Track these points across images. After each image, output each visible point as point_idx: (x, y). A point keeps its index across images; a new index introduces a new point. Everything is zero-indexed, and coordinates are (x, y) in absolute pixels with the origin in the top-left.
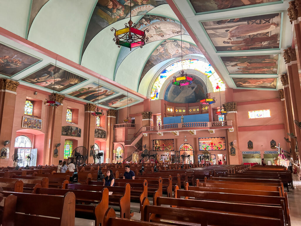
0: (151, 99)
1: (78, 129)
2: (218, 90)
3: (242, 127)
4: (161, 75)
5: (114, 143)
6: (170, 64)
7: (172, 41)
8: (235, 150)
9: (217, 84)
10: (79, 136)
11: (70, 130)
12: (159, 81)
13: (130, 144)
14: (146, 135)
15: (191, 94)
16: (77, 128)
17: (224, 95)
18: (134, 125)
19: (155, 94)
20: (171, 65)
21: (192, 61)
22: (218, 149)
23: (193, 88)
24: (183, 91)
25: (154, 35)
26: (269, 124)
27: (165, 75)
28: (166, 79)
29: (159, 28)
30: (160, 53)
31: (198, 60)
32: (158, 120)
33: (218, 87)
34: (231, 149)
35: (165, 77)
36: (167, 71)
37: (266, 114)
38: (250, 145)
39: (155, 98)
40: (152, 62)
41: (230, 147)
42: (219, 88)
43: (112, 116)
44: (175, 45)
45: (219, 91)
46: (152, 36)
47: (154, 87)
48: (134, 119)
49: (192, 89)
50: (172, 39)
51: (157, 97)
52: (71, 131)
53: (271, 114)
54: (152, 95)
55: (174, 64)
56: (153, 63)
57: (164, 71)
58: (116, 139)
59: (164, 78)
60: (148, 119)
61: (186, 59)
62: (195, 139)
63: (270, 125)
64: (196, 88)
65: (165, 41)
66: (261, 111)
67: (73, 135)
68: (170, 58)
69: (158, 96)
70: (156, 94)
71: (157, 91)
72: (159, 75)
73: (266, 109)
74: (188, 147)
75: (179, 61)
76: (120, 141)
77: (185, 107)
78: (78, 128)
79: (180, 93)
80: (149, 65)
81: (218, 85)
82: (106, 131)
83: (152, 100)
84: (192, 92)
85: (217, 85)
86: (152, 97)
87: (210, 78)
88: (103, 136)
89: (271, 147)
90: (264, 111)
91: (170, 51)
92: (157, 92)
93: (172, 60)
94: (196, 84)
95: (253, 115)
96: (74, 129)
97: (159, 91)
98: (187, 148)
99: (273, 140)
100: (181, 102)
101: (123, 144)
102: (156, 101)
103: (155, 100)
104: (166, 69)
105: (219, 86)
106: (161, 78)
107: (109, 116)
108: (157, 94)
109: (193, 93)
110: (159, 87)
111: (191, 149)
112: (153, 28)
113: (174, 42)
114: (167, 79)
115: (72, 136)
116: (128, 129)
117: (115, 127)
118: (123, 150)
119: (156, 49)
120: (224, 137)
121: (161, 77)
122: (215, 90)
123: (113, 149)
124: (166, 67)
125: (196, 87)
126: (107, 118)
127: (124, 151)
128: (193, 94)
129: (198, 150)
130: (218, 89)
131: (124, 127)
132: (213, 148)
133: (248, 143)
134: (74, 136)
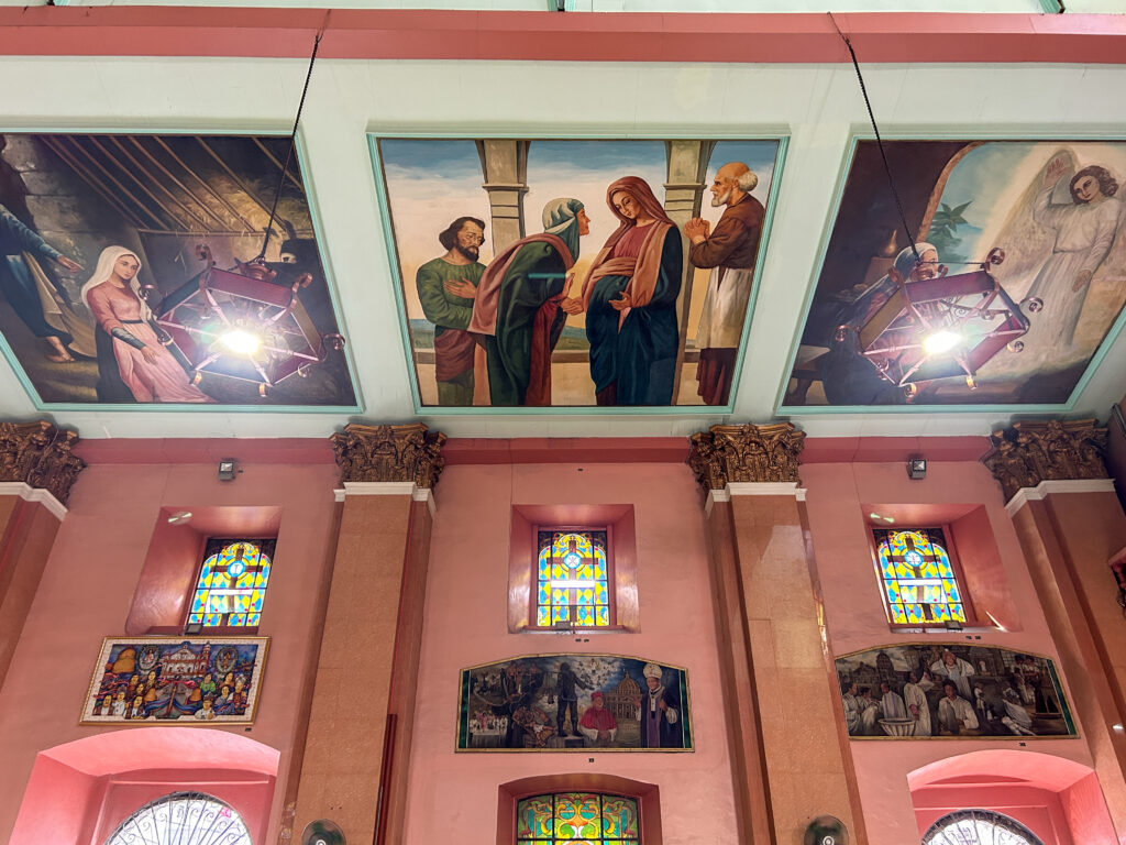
16: (634, 667)
67: (592, 733)
78: (643, 664)
82: (1051, 654)
96: (601, 676)
107: (1023, 497)
115: (580, 743)
126: (1019, 521)
134: (603, 743)
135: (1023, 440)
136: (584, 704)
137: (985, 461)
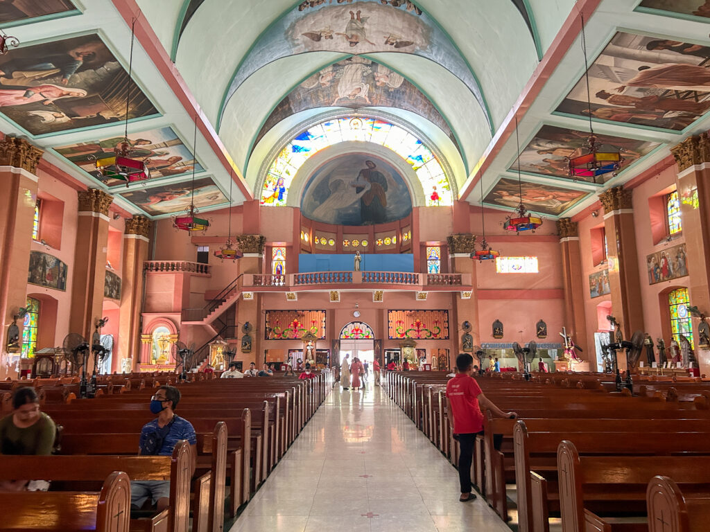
0: (262, 201)
1: (61, 265)
2: (434, 203)
3: (482, 289)
4: (296, 143)
5: (143, 314)
6: (323, 120)
7: (365, 62)
8: (472, 340)
9: (435, 188)
10: (61, 287)
11: (40, 265)
12: (289, 157)
13: (203, 320)
14: (249, 295)
15: (351, 203)
16: (59, 261)
17: (449, 215)
18: (206, 267)
19: (275, 190)
20: (323, 124)
21: (376, 125)
22: (432, 336)
23: (359, 190)
24: (335, 194)
25: (338, 34)
26: (536, 287)
27: (307, 148)
28: (310, 156)
29: (362, 21)
30: (320, 85)
31: (392, 124)
32: (276, 258)
33: (435, 197)
34: (463, 337)
35: (306, 151)
36: (313, 137)
37: (529, 265)
38: (498, 329)
39: (276, 200)
40: (291, 106)
41: (461, 333)
42: (438, 198)
43: (141, 237)
44: (365, 74)
45: (437, 205)
46: (331, 37)
47: (272, 171)
48: (207, 249)
49: (357, 193)
50: (369, 58)
51: (280, 198)
52: (44, 270)
53: (540, 265)
54: (268, 193)
55: (331, 122)
56: (293, 108)
57: (304, 136)
58: (149, 305)
59: (302, 152)
60: (257, 255)
61: (362, 115)
62: (380, 312)
63: (538, 289)
64: (367, 192)
65: (350, 59)
66: (521, 259)
67: (48, 281)
68: (329, 105)
69: (285, 195)
70: (278, 190)
71: (280, 182)
72: (290, 142)
73: (530, 255)
74: (361, 331)
75: (344, 118)
76: (164, 310)
77: (335, 235)
78: (60, 261)
79: (328, 197)
80: (282, 109)
81: (436, 191)
82: (121, 278)
83: (266, 204)
84: (355, 200)
85: (433, 191)
86: (267, 198)
87: (417, 172)
88: (115, 292)
89: (538, 335)
90: (527, 258)
91: (341, 87)
92: (282, 187)
93: (330, 111)
94: (371, 182)
95: (506, 265)
96: (51, 262)
97: (287, 185)
98: (359, 332)
99: (541, 321)
100: (326, 219)
101: (178, 317)
102: (279, 208)
103: (275, 205)
104: (309, 131)
105: (439, 195)
106: (294, 151)
107: (133, 236)
108: (282, 190)
109: (357, 202)
110: (288, 173)
111: (368, 336)
112: (350, 16)
113: (367, 65)
114: (312, 157)
115: (45, 285)
116: (192, 278)
117: (147, 268)
118: (177, 336)
119: (316, 73)
120: (445, 311)
121: (295, 149)
122: (429, 203)
123: (140, 331)
124: (311, 125)
125: (368, 188)
126: (126, 241)
127: (178, 338)
128: (356, 206)
129: (386, 337)
130: (436, 200)
131: (180, 271)
132: (420, 333)
133: (493, 325)
134: (50, 286)
135: (142, 221)
136: (47, 272)
137: (126, 219)
